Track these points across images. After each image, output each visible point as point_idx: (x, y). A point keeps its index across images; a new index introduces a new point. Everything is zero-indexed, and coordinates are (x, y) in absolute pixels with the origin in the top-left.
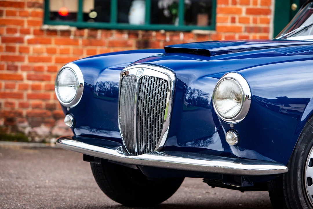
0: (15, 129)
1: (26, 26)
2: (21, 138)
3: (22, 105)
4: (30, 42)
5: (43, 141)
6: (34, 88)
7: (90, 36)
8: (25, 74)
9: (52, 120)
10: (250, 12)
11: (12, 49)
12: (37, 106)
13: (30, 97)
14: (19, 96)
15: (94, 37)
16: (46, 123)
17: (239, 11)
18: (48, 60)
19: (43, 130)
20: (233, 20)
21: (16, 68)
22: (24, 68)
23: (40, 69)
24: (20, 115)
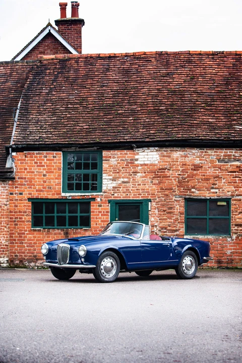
0: (23, 264)
1: (26, 229)
2: (25, 267)
3: (25, 256)
4: (27, 234)
5: (33, 268)
6: (29, 250)
7: (48, 231)
8: (26, 245)
9: (35, 260)
10: (102, 221)
11: (21, 237)
12: (30, 256)
13: (27, 253)
14: (24, 253)
15: (49, 231)
16: (33, 262)
17: (98, 221)
18: (34, 240)
19: (32, 264)
20: (96, 224)
21: (23, 243)
22: (25, 243)
23: (31, 243)
24: (25, 259)
